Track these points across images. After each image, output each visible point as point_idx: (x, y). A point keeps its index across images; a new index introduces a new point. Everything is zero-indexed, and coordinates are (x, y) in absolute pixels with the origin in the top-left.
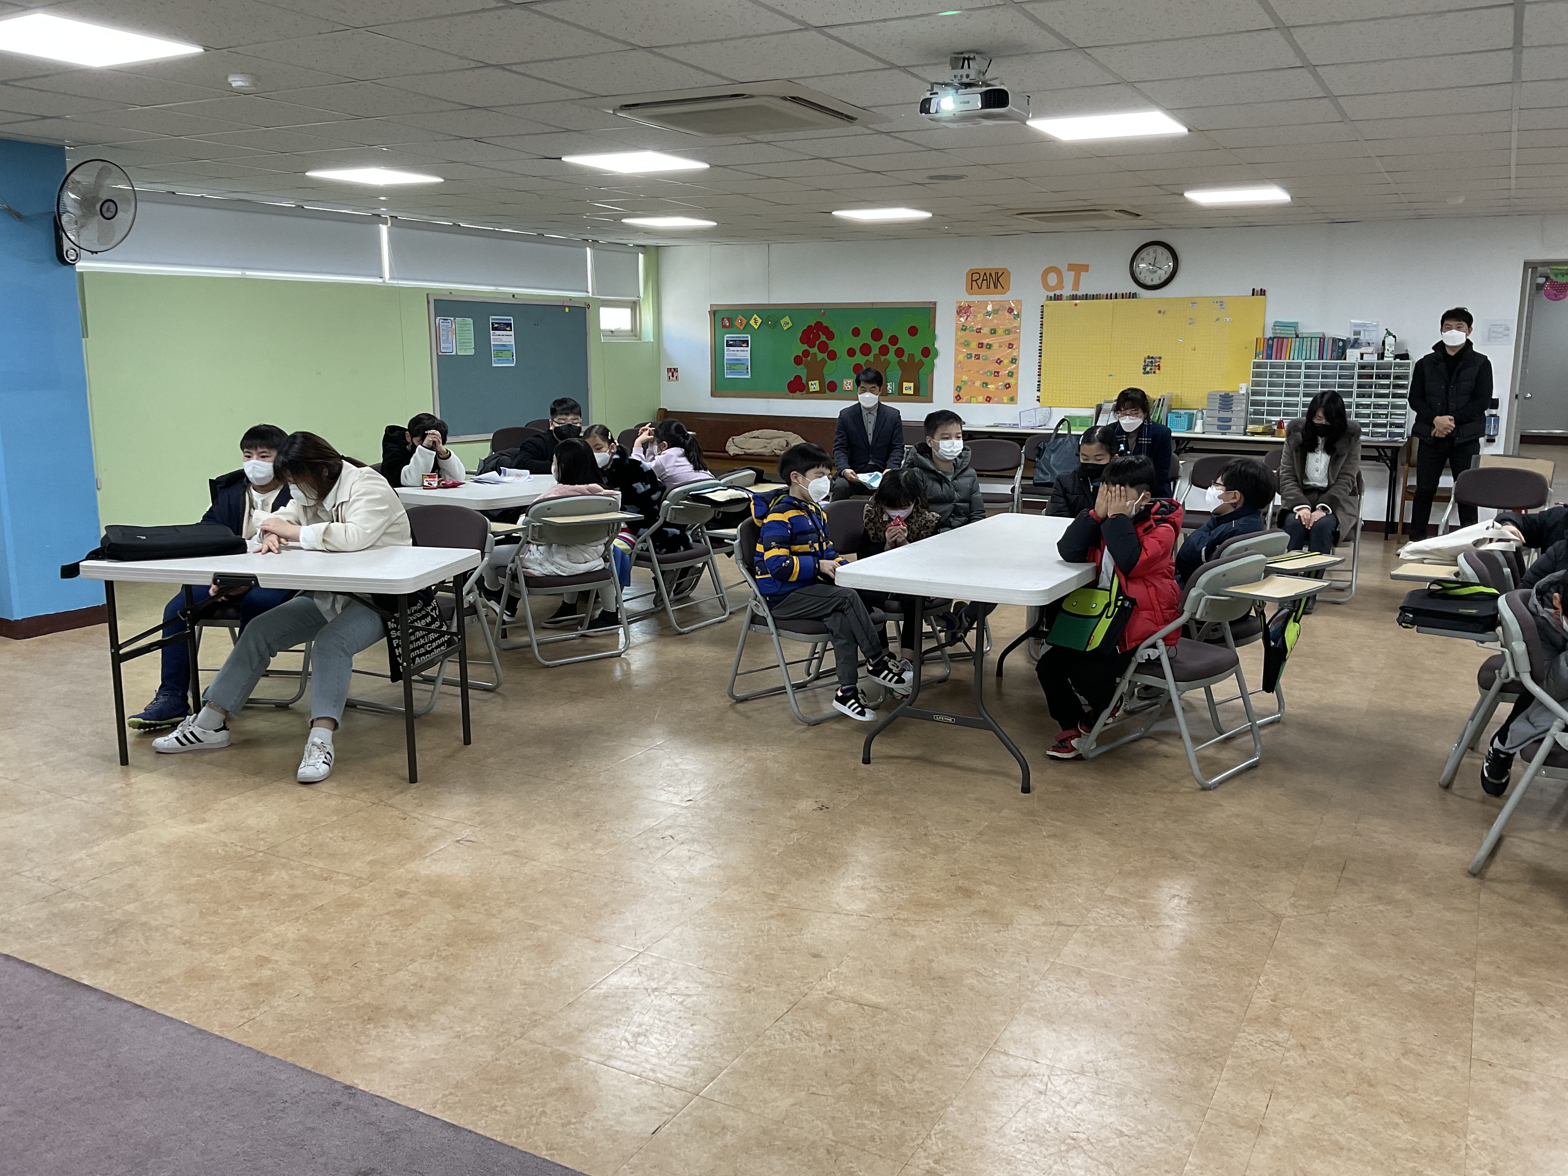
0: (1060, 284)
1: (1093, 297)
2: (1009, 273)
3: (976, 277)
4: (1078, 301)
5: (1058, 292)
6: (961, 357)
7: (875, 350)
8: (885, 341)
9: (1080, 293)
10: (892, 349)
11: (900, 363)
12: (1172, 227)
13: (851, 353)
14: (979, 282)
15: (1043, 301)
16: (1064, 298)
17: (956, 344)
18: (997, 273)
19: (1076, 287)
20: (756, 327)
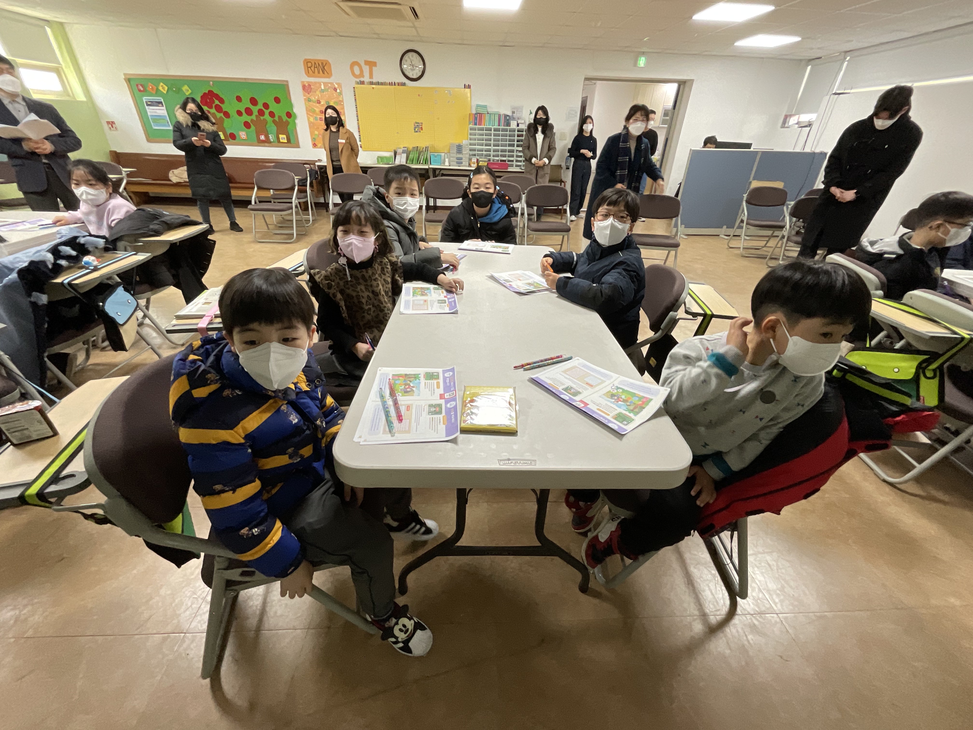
0: (362, 74)
1: (382, 84)
2: (330, 64)
3: (309, 65)
4: (374, 86)
5: (362, 79)
6: (312, 119)
7: (255, 113)
8: (260, 106)
9: (374, 80)
10: (267, 112)
11: (274, 121)
13: (239, 113)
14: (313, 68)
15: (354, 84)
16: (366, 83)
17: (307, 110)
18: (322, 63)
19: (371, 76)
20: (165, 92)
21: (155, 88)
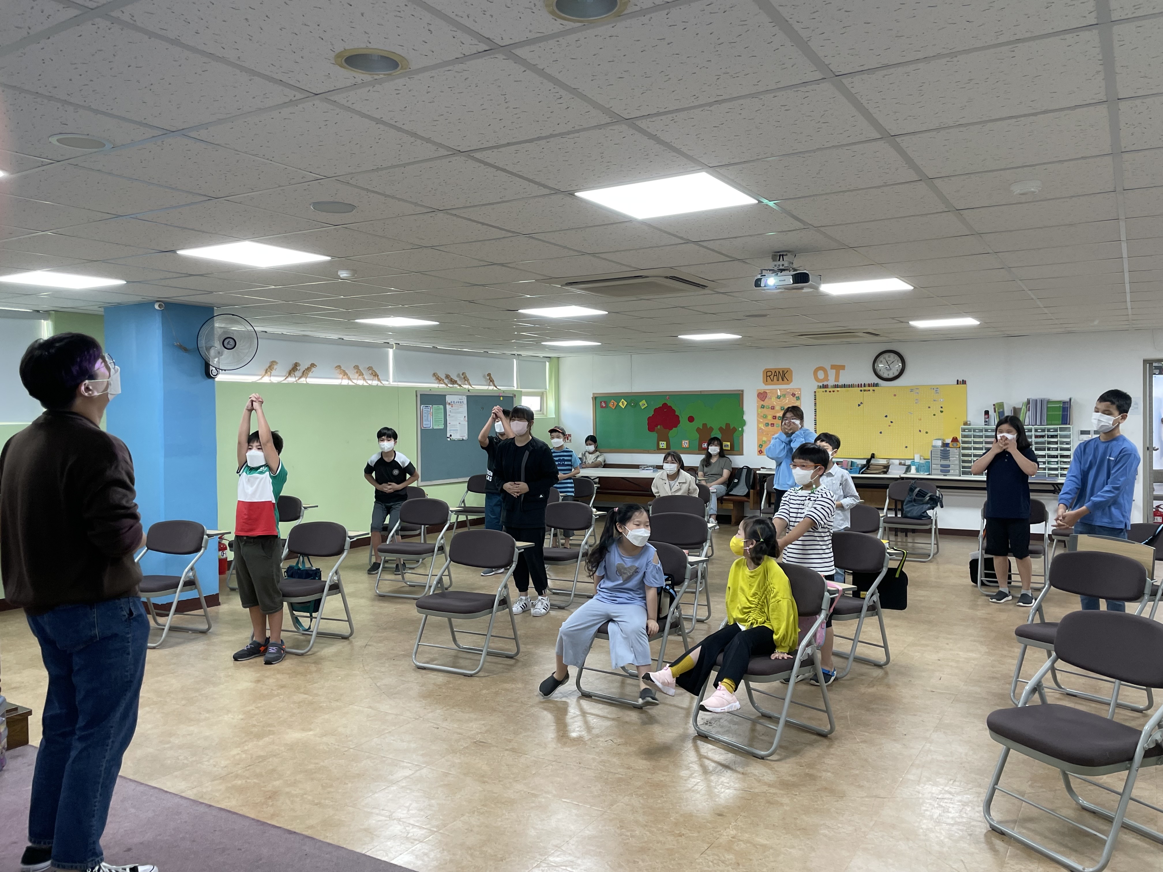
0: (826, 378)
1: (849, 386)
2: (792, 371)
3: (769, 374)
4: (839, 389)
5: (825, 383)
6: (762, 426)
9: (840, 383)
11: (721, 430)
12: (900, 341)
15: (815, 389)
17: (758, 417)
18: (783, 371)
19: (837, 378)
20: (623, 407)
21: (616, 403)
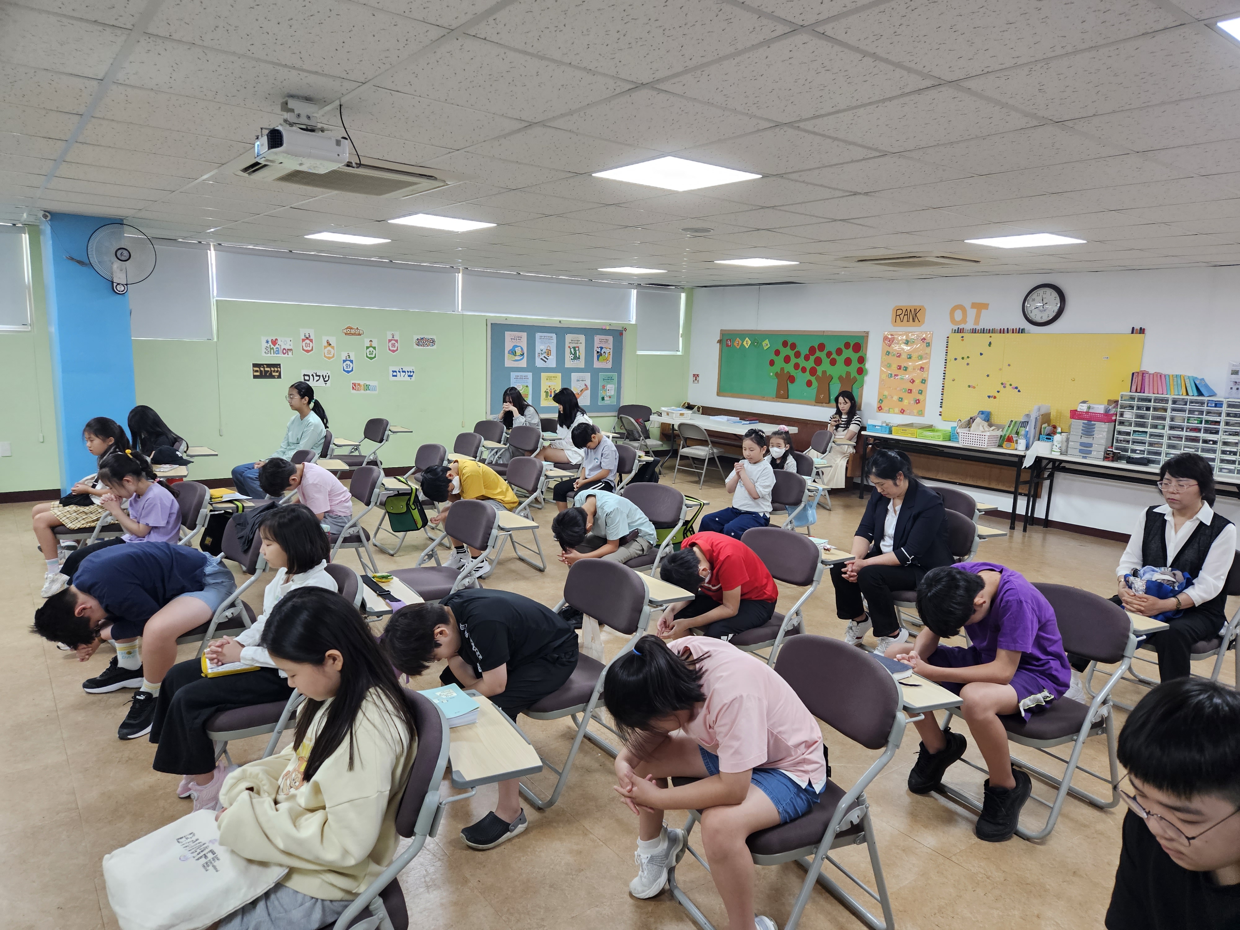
0: (964, 320)
1: (989, 331)
2: (925, 310)
3: (899, 312)
4: (975, 335)
6: (884, 377)
11: (840, 378)
14: (902, 316)
15: (948, 332)
16: (966, 331)
17: (881, 365)
18: (915, 310)
19: (977, 321)
20: (747, 347)
21: (740, 342)
